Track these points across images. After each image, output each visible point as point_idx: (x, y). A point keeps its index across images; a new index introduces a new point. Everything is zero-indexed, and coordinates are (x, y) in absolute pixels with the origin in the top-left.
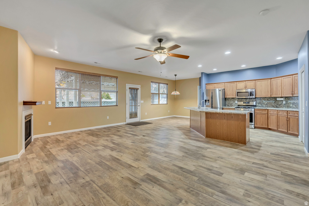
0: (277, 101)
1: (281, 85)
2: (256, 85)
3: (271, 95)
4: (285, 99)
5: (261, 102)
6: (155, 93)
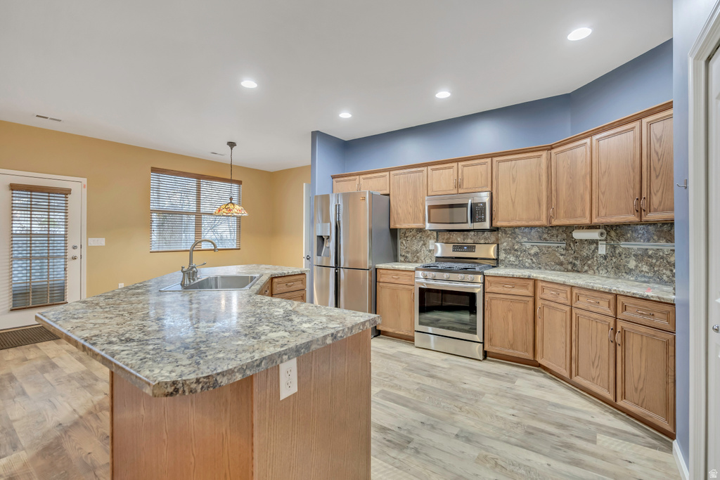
0: (575, 242)
1: (589, 170)
2: (497, 179)
3: (549, 218)
4: (608, 233)
5: (516, 247)
6: (178, 209)
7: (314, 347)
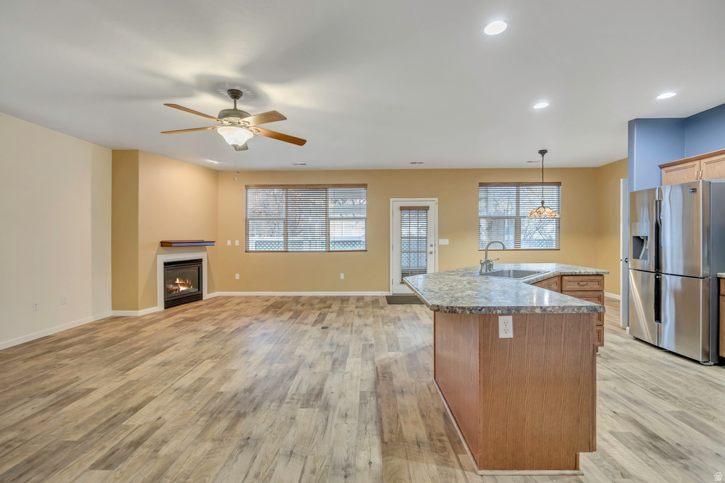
6: (501, 215)
7: (523, 311)
